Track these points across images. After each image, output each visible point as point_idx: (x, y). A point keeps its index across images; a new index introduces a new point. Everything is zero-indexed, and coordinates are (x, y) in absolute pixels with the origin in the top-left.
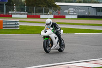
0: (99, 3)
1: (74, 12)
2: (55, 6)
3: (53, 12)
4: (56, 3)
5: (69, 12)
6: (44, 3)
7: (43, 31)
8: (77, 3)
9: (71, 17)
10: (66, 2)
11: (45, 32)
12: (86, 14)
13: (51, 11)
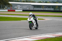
0: (35, 2)
1: (20, 8)
2: (9, 4)
3: (7, 7)
4: (9, 2)
5: (17, 8)
6: (1, 2)
7: (29, 19)
8: (22, 2)
9: (19, 11)
10: (15, 2)
11: (30, 19)
12: (28, 9)
13: (6, 7)
